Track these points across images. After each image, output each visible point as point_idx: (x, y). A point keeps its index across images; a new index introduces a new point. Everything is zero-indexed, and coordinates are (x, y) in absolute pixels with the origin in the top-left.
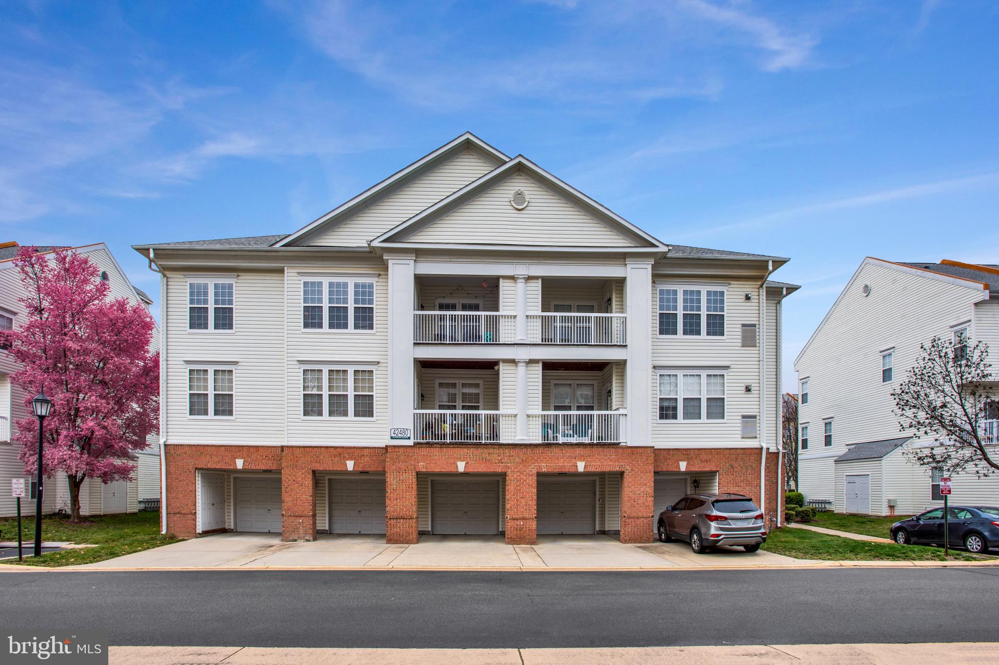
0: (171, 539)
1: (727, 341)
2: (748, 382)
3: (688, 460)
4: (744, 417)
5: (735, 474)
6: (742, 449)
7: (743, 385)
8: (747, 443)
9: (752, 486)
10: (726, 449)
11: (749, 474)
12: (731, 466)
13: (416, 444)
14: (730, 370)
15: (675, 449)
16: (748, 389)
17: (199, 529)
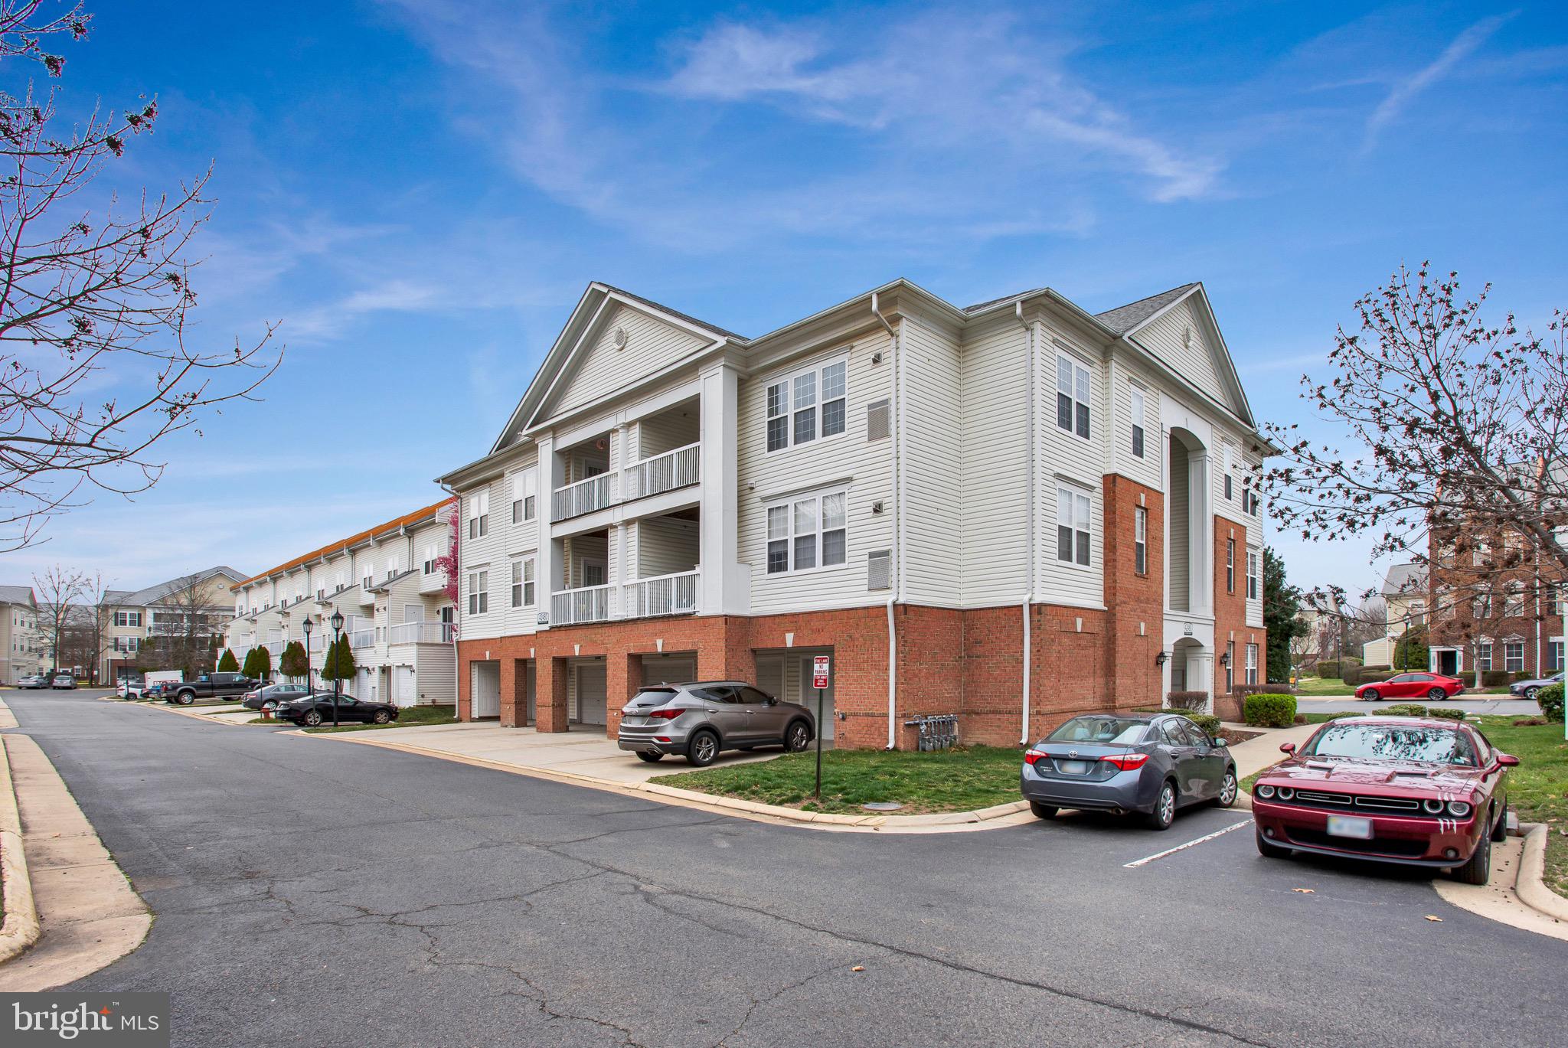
0: (459, 720)
1: (850, 437)
2: (877, 498)
3: (797, 630)
4: (872, 555)
5: (855, 649)
6: (865, 608)
7: (871, 503)
8: (876, 598)
9: (879, 669)
10: (843, 610)
11: (876, 650)
12: (851, 637)
13: (552, 628)
14: (854, 483)
15: (781, 615)
16: (878, 509)
17: (475, 715)
